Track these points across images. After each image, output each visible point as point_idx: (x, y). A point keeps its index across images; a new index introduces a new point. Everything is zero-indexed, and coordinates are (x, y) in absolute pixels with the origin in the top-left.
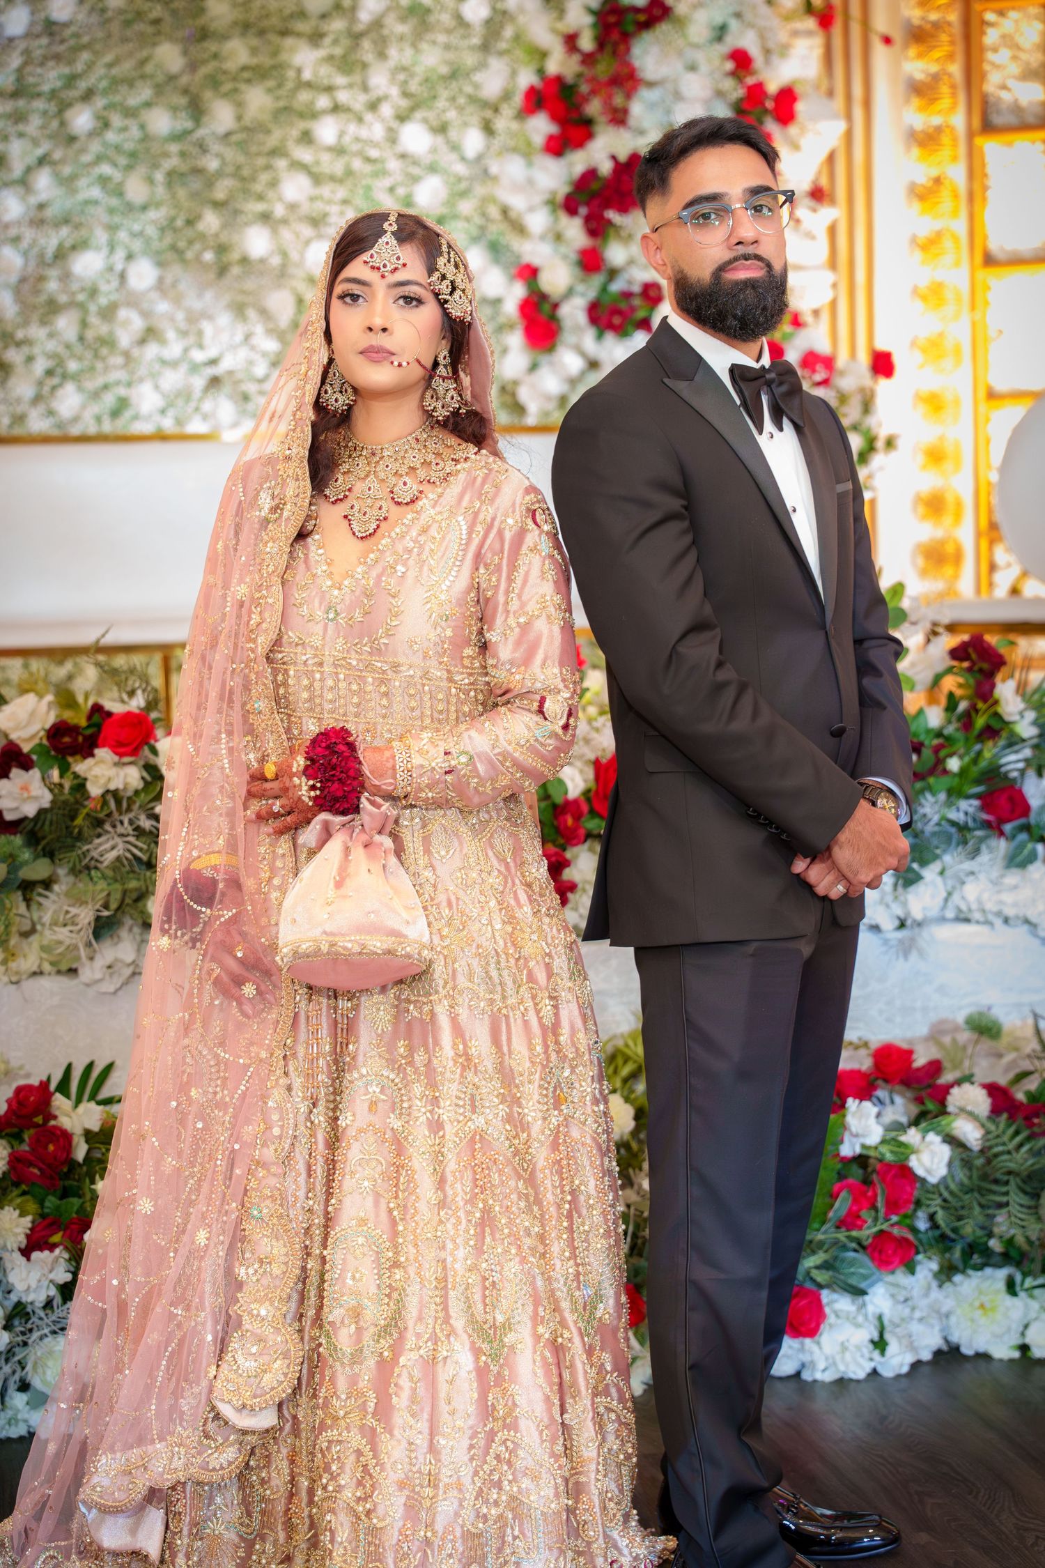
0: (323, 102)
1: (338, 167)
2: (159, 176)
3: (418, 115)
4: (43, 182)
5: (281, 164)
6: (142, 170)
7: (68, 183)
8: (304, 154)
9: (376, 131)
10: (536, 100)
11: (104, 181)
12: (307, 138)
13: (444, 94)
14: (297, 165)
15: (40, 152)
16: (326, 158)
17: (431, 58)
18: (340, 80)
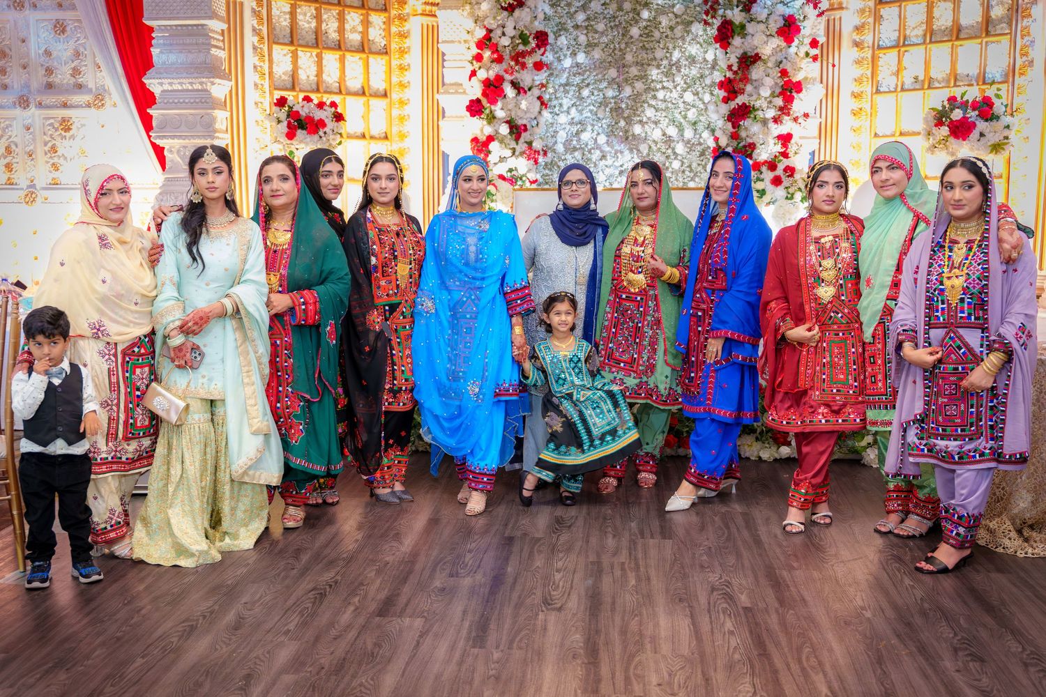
0: (659, 86)
1: (663, 106)
2: (608, 109)
3: (690, 90)
4: (573, 110)
5: (646, 105)
6: (603, 108)
7: (580, 112)
8: (653, 102)
9: (675, 94)
10: (721, 85)
11: (591, 111)
12: (655, 97)
13: (698, 83)
14: (650, 106)
16: (660, 103)
17: (694, 72)
18: (665, 79)
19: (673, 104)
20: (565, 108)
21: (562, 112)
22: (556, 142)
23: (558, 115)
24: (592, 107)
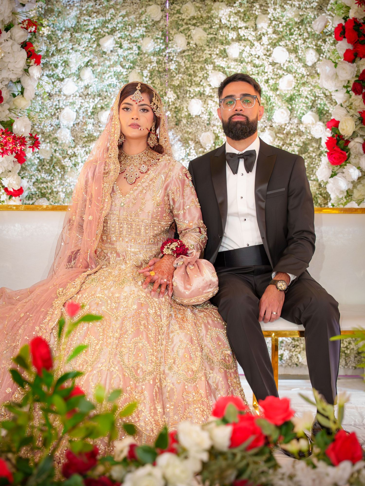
0: (233, 35)
3: (282, 43)
4: (87, 73)
5: (210, 67)
6: (138, 69)
7: (100, 76)
12: (224, 54)
13: (296, 32)
15: (86, 60)
16: (233, 64)
17: (291, 13)
18: (241, 24)
19: (255, 66)
20: (74, 68)
21: (68, 76)
22: (58, 126)
23: (62, 80)
24: (119, 68)
